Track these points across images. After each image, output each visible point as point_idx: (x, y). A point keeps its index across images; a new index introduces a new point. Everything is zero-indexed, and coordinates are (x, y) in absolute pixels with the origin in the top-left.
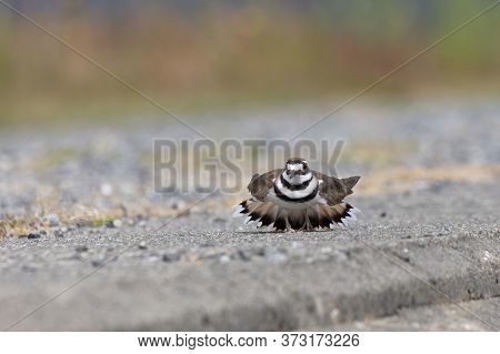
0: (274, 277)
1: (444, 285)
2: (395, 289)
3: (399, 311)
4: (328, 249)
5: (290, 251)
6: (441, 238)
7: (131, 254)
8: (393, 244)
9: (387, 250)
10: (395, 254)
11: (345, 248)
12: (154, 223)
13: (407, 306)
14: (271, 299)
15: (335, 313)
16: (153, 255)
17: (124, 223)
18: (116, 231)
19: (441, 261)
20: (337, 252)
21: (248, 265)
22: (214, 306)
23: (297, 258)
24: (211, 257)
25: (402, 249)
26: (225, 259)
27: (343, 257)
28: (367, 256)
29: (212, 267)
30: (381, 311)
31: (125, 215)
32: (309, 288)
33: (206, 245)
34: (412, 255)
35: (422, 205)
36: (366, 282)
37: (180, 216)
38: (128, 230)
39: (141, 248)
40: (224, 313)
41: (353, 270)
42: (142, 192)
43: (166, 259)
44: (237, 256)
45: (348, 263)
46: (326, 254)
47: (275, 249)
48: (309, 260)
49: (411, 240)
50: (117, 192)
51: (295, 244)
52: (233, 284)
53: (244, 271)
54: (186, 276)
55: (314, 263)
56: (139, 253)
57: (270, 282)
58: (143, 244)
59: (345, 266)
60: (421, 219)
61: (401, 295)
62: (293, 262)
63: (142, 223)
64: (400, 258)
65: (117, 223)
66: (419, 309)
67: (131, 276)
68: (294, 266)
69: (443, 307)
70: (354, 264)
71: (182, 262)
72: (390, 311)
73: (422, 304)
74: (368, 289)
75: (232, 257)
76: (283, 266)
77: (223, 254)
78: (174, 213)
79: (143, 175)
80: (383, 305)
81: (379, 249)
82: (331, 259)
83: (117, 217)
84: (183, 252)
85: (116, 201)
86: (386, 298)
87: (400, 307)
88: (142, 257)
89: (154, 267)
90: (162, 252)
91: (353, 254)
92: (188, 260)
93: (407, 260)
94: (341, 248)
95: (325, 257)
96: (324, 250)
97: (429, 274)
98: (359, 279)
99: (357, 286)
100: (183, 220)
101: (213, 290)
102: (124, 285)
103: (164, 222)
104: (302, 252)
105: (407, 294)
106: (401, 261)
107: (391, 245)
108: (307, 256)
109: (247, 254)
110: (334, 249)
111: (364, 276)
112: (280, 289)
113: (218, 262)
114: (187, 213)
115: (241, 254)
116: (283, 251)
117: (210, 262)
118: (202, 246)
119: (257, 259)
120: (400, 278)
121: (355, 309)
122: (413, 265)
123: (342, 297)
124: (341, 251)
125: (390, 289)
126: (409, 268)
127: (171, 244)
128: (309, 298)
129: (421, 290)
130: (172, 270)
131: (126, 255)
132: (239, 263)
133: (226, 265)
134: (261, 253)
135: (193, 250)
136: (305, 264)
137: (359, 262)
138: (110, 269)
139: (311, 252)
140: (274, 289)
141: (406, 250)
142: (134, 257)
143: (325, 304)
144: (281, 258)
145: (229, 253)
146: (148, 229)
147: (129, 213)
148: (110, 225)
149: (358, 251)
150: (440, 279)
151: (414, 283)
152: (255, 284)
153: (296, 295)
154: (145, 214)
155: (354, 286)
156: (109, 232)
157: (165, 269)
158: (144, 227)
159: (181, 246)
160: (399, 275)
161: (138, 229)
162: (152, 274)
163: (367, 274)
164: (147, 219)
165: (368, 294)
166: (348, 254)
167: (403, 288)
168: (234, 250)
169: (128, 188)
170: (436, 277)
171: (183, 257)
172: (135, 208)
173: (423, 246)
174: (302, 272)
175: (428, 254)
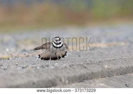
0: (51, 72)
1: (95, 74)
2: (83, 75)
3: (84, 81)
4: (65, 65)
5: (55, 66)
6: (94, 62)
7: (14, 67)
8: (82, 63)
9: (80, 65)
10: (82, 66)
11: (70, 65)
12: (20, 58)
13: (86, 80)
14: (50, 78)
15: (67, 81)
16: (20, 67)
17: (12, 59)
18: (10, 61)
19: (94, 68)
20: (67, 66)
21: (44, 69)
22: (35, 80)
23: (57, 67)
24: (35, 67)
25: (84, 65)
26: (38, 68)
27: (69, 67)
28: (75, 67)
29: (35, 70)
30: (79, 81)
31: (12, 57)
32: (60, 75)
33: (33, 64)
34: (87, 66)
35: (89, 53)
36: (75, 73)
37: (26, 56)
38: (13, 60)
39: (17, 65)
40: (38, 82)
41: (71, 70)
42: (17, 50)
43: (23, 68)
44: (41, 67)
45: (70, 68)
46: (65, 66)
47: (51, 65)
48: (60, 68)
49: (86, 62)
50: (10, 51)
51: (56, 64)
52: (40, 74)
53: (43, 71)
54: (28, 72)
55: (61, 69)
56: (16, 66)
57: (50, 74)
58: (17, 64)
59: (69, 69)
60: (89, 57)
61: (84, 77)
62: (56, 68)
63: (17, 59)
64: (84, 67)
65: (10, 59)
66: (89, 80)
67: (14, 72)
68: (56, 69)
69: (95, 79)
70: (72, 69)
71: (27, 69)
72: (81, 81)
73: (90, 79)
74: (76, 75)
75: (40, 67)
76: (53, 69)
77: (38, 66)
78: (25, 56)
79: (17, 46)
80: (79, 79)
81: (78, 65)
82: (66, 67)
83: (10, 57)
84: (27, 66)
85: (10, 53)
86: (80, 78)
87: (84, 80)
88: (17, 67)
89: (20, 70)
90: (22, 66)
91: (71, 66)
92: (29, 68)
93: (86, 68)
94: (69, 64)
95: (64, 67)
96: (64, 65)
97: (91, 71)
98: (73, 72)
99: (73, 74)
100: (27, 58)
101: (35, 76)
102: (12, 75)
103: (22, 58)
104: (58, 66)
105: (86, 76)
106: (84, 68)
107: (81, 64)
108: (60, 67)
109: (44, 66)
110: (66, 65)
111: (74, 72)
112: (53, 75)
113: (37, 68)
114: (28, 56)
115: (42, 66)
116: (53, 65)
117: (34, 68)
118: (32, 64)
119: (47, 68)
120: (84, 72)
121: (72, 80)
122: (87, 69)
123: (69, 77)
124: (68, 65)
125: (81, 75)
126: (86, 70)
127: (24, 64)
128: (60, 78)
129: (89, 75)
130: (25, 70)
131: (12, 67)
132: (42, 69)
133: (39, 69)
134: (48, 66)
135: (30, 65)
136: (59, 69)
137: (73, 68)
138: (8, 70)
139: (61, 66)
140: (51, 75)
141: (85, 65)
142: (15, 67)
143: (64, 79)
144: (53, 67)
145: (39, 66)
146: (18, 60)
147: (13, 56)
148: (9, 59)
149: (73, 65)
150: (94, 72)
151: (87, 73)
152: (46, 74)
153: (57, 77)
154: (17, 56)
155: (72, 74)
156: (8, 61)
157: (23, 70)
158: (17, 60)
159: (27, 64)
160: (83, 71)
161: (16, 60)
162: (19, 72)
163: (75, 71)
164: (18, 57)
165: (75, 76)
166: (70, 66)
167: (85, 75)
168: (40, 65)
169: (13, 50)
170: (93, 72)
171: (27, 67)
172: (15, 55)
173: (90, 64)
174: (58, 71)
175: (91, 66)
